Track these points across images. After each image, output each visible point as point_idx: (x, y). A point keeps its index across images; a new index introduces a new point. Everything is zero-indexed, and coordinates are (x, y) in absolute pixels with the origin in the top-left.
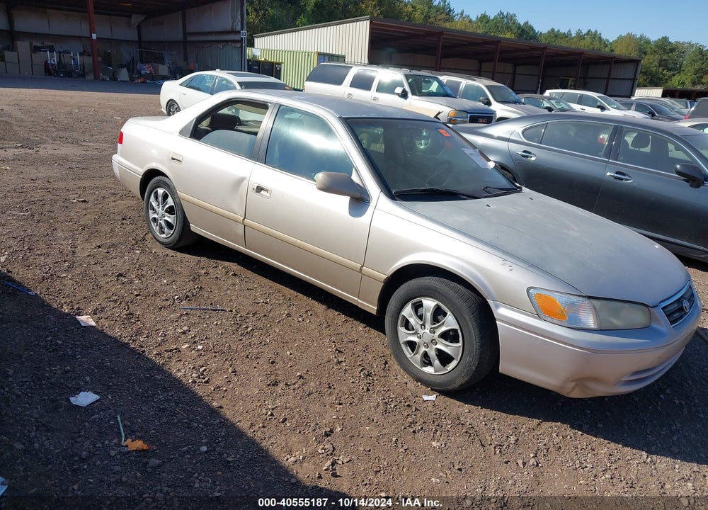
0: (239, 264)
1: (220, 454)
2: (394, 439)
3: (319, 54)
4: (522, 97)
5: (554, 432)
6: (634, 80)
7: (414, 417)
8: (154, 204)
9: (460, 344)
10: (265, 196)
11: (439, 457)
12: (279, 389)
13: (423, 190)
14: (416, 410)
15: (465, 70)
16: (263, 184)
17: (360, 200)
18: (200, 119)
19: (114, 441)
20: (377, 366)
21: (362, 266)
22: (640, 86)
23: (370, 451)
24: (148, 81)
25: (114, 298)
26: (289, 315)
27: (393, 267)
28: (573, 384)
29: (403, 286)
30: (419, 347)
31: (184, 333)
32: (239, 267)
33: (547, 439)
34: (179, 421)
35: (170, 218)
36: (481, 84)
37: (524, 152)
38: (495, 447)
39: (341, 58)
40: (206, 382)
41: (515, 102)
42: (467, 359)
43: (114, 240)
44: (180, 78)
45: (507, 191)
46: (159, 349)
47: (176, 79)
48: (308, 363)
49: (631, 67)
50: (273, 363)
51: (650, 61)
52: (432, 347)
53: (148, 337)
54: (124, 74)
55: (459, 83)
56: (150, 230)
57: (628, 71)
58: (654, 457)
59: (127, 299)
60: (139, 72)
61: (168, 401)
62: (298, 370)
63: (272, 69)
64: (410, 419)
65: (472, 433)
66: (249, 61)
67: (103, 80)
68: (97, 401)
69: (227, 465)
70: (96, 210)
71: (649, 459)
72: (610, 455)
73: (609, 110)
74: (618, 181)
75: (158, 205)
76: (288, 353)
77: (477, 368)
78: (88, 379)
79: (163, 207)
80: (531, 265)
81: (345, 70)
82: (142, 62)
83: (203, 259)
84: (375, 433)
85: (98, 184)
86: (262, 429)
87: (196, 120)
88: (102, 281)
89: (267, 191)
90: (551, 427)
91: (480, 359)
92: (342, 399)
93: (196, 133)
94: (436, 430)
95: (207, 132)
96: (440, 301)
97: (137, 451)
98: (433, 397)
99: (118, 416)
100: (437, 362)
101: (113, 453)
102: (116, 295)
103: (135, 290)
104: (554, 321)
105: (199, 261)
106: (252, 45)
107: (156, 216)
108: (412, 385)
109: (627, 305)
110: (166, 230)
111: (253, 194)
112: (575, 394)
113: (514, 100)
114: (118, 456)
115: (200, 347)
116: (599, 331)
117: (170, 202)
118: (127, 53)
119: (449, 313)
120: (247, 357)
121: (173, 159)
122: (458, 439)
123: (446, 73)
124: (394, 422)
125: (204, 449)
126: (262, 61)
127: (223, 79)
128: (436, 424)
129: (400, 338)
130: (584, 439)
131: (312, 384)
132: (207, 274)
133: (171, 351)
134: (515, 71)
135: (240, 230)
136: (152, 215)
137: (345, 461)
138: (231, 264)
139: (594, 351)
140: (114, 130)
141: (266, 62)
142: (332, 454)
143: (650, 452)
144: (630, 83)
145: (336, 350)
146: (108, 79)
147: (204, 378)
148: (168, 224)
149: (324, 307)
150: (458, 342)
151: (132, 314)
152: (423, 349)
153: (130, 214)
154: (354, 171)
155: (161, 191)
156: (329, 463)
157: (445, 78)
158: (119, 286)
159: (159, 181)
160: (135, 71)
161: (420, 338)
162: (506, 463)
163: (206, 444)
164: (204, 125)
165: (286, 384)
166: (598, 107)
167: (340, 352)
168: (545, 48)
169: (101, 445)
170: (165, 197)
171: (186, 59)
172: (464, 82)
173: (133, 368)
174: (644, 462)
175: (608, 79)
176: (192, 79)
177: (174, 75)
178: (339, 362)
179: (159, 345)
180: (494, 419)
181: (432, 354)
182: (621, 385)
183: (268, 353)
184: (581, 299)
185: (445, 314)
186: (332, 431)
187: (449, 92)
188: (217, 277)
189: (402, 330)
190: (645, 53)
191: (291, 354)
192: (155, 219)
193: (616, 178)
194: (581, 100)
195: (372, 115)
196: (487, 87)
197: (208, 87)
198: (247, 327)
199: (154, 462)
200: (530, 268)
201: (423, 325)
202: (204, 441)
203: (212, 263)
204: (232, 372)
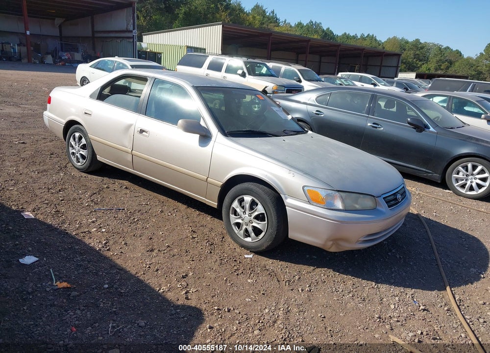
0: (129, 181)
1: (116, 289)
2: (225, 279)
3: (188, 47)
4: (322, 77)
5: (322, 273)
6: (397, 67)
7: (238, 266)
8: (73, 143)
9: (266, 222)
10: (146, 136)
11: (252, 288)
12: (154, 254)
13: (245, 131)
14: (240, 262)
15: (283, 59)
16: (144, 128)
17: (205, 137)
18: (103, 88)
19: (49, 283)
20: (217, 239)
21: (208, 178)
22: (401, 71)
23: (210, 285)
24: (67, 64)
25: (46, 202)
26: (162, 212)
27: (226, 178)
28: (331, 243)
29: (233, 189)
30: (242, 226)
31: (93, 222)
32: (130, 183)
33: (318, 277)
34: (90, 272)
35: (84, 152)
36: (295, 68)
37: (317, 111)
38: (286, 282)
39: (203, 50)
40: (107, 250)
41: (317, 81)
42: (270, 231)
43: (45, 167)
44: (90, 62)
45: (297, 133)
46: (77, 231)
47: (87, 62)
48: (174, 238)
49: (395, 59)
50: (151, 239)
51: (408, 55)
52: (250, 225)
53: (69, 224)
54: (49, 59)
55: (280, 68)
56: (70, 161)
57: (393, 62)
58: (379, 285)
59: (55, 203)
60: (60, 58)
61: (83, 260)
62: (167, 243)
63: (155, 57)
64: (235, 268)
65: (272, 274)
66: (139, 51)
67: (35, 63)
68: (37, 261)
69: (121, 295)
70: (32, 149)
71: (376, 286)
72: (354, 284)
73: (379, 86)
74: (375, 129)
75: (76, 144)
76: (161, 233)
77: (276, 235)
78: (30, 249)
79: (79, 145)
80: (306, 173)
81: (204, 58)
82: (62, 51)
83: (105, 178)
84: (213, 276)
85: (32, 132)
86: (143, 275)
87: (101, 89)
88: (38, 192)
89: (146, 132)
90: (321, 271)
91: (277, 230)
92: (194, 258)
93: (101, 96)
94: (251, 273)
95: (108, 96)
96: (254, 197)
97: (64, 288)
98: (251, 256)
99: (51, 270)
100: (253, 234)
101: (48, 289)
102: (48, 200)
103: (61, 197)
104: (318, 205)
105: (103, 180)
106: (141, 40)
107: (74, 151)
108: (238, 250)
109: (362, 196)
110: (81, 160)
111: (138, 135)
112: (333, 249)
113: (316, 79)
114: (52, 291)
115: (104, 230)
116: (345, 210)
117: (84, 141)
118: (52, 44)
119: (259, 204)
120: (134, 235)
121: (86, 113)
122: (264, 278)
123: (272, 61)
124: (226, 269)
125: (106, 286)
126: (148, 52)
127: (120, 63)
128: (252, 269)
129: (231, 221)
130: (339, 277)
131: (176, 250)
132: (108, 187)
133: (85, 232)
134: (321, 60)
135: (129, 158)
136: (71, 151)
137: (194, 291)
138: (124, 181)
139: (342, 222)
140: (43, 97)
141: (151, 52)
142: (186, 287)
143: (377, 282)
144: (394, 69)
145: (192, 231)
146: (38, 63)
147: (106, 248)
148: (82, 156)
149: (185, 206)
150: (265, 221)
151: (59, 212)
152: (244, 227)
153: (56, 151)
154: (202, 119)
155: (77, 135)
156: (184, 292)
157: (271, 65)
158: (49, 195)
159: (76, 128)
160: (57, 57)
161: (243, 220)
162: (292, 290)
163: (107, 284)
164: (106, 91)
165: (159, 250)
166: (372, 84)
167: (194, 232)
168: (340, 45)
169: (40, 285)
170: (80, 138)
171: (94, 49)
172: (284, 67)
173: (60, 242)
174: (373, 288)
175: (381, 66)
176: (98, 63)
177: (85, 61)
178: (194, 238)
179: (77, 229)
180: (287, 267)
181: (250, 229)
182: (360, 243)
183: (148, 233)
184: (333, 192)
185: (257, 205)
186: (187, 275)
187: (273, 73)
188: (114, 190)
189: (232, 216)
190: (405, 50)
191: (162, 234)
192: (73, 153)
193: (373, 127)
194: (361, 80)
195: (214, 85)
196: (299, 70)
197: (110, 68)
198: (134, 219)
199: (74, 293)
200: (305, 175)
201: (244, 212)
202: (106, 282)
203: (111, 181)
204: (125, 244)
